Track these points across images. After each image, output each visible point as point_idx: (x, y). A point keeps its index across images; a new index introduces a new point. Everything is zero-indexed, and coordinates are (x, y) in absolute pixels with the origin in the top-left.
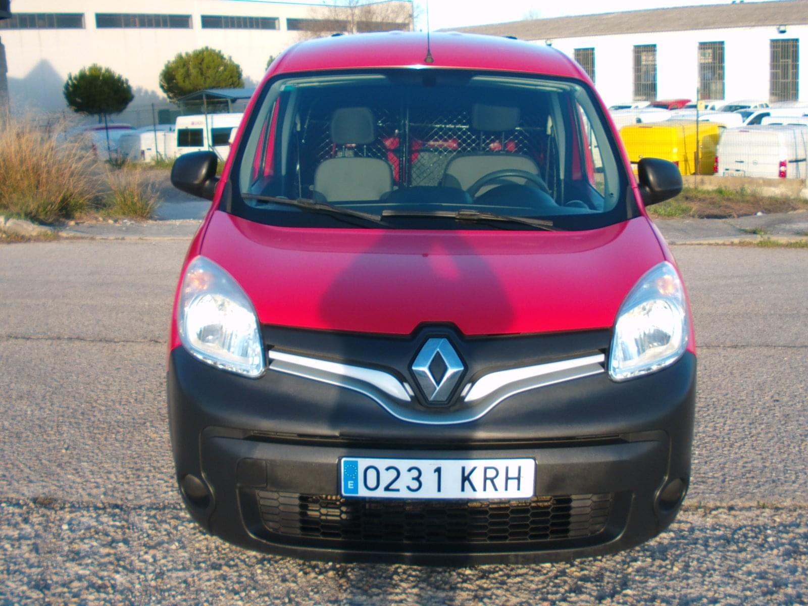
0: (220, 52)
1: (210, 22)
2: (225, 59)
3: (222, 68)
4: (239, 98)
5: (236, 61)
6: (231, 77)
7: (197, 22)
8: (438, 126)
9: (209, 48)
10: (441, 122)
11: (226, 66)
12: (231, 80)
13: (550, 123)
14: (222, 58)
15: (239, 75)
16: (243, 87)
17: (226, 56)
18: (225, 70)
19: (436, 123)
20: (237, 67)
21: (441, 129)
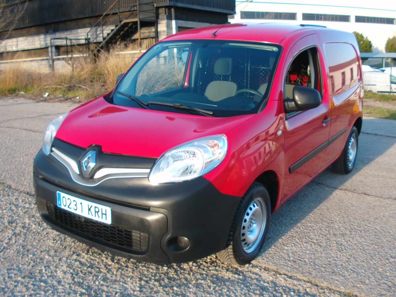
0: (362, 34)
1: (359, 19)
2: (364, 38)
3: (362, 42)
4: (369, 58)
5: (370, 39)
6: (366, 47)
7: (353, 19)
8: (263, 68)
9: (356, 32)
10: (264, 66)
11: (364, 41)
12: (366, 48)
13: (309, 69)
14: (362, 37)
15: (370, 46)
16: (372, 52)
17: (365, 36)
18: (363, 43)
19: (262, 67)
20: (370, 42)
21: (263, 69)
